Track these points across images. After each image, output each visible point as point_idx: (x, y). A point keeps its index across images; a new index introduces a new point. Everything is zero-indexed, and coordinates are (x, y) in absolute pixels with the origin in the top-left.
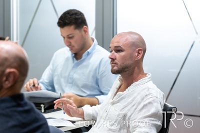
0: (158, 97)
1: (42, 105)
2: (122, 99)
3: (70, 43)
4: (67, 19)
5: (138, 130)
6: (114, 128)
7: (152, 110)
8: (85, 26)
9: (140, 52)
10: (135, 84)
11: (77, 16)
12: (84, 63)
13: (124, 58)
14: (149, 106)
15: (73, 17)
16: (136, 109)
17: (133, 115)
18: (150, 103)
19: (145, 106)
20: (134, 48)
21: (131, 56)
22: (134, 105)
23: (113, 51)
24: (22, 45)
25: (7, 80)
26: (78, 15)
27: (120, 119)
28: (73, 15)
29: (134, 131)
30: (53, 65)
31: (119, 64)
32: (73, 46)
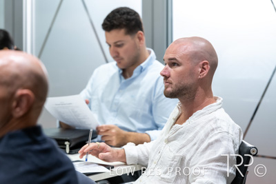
0: (230, 132)
1: (67, 143)
2: (180, 134)
3: (118, 53)
4: (115, 20)
5: (199, 179)
6: (168, 177)
7: (220, 152)
8: (140, 32)
9: (205, 67)
10: (199, 112)
11: (129, 17)
12: (135, 83)
13: (181, 75)
14: (216, 145)
15: (125, 16)
16: (197, 149)
17: (193, 158)
18: (217, 141)
19: (210, 145)
20: (196, 61)
21: (191, 73)
22: (195, 144)
23: (167, 66)
24: (39, 56)
25: (18, 105)
26: (131, 15)
27: (176, 163)
28: (124, 14)
29: (194, 181)
30: (92, 85)
31: (174, 83)
32: (122, 59)
